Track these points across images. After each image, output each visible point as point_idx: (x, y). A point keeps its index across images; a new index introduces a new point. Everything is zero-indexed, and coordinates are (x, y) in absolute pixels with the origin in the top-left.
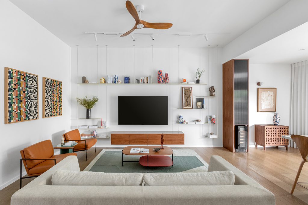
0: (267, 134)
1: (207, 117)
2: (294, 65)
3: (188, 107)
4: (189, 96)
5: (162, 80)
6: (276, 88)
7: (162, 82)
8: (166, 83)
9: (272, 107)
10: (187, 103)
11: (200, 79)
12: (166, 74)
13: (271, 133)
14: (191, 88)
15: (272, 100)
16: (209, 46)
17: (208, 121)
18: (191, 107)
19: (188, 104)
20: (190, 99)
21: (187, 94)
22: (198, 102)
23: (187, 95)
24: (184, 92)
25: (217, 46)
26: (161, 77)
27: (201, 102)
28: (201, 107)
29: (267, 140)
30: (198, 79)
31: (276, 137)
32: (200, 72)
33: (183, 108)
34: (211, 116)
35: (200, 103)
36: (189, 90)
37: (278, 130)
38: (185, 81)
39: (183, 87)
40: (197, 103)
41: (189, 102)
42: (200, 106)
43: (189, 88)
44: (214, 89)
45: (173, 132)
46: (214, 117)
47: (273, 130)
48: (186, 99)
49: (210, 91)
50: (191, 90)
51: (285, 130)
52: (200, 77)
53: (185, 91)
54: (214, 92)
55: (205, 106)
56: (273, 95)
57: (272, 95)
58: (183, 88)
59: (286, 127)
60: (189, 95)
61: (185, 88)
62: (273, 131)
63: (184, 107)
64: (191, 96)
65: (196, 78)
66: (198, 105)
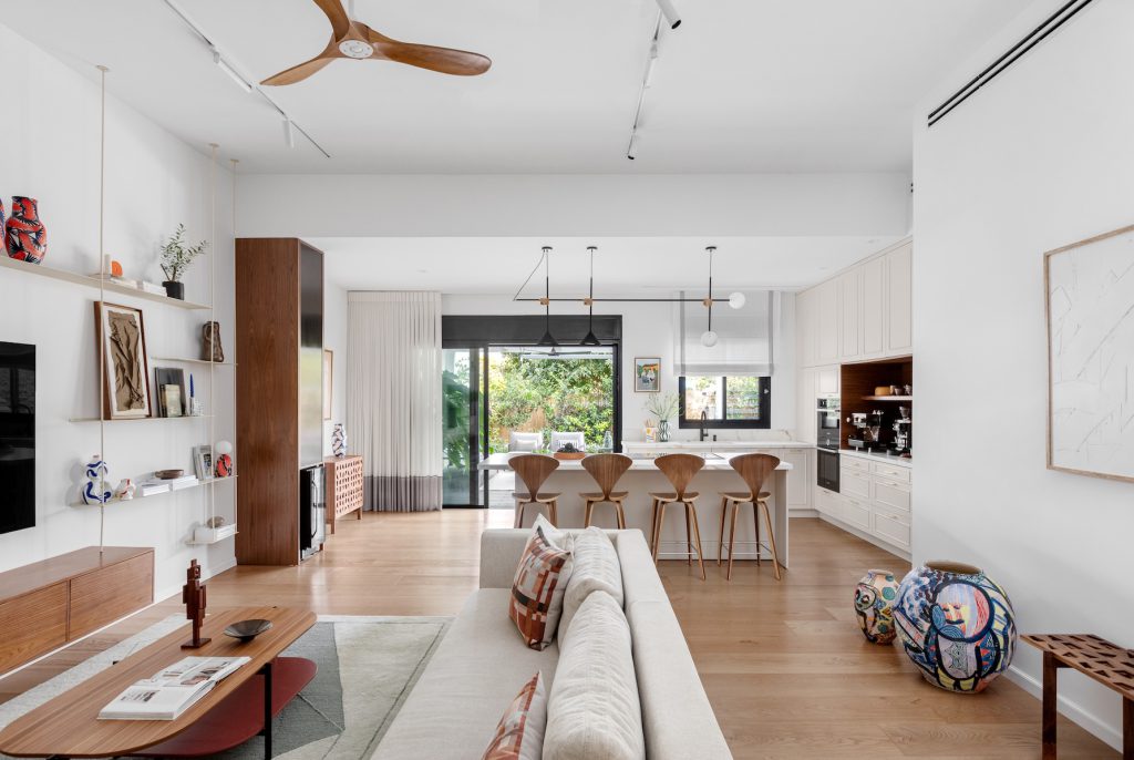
0: (339, 483)
1: (193, 450)
3: (132, 412)
4: (133, 355)
11: (177, 279)
13: (343, 480)
14: (136, 315)
16: (215, 146)
17: (204, 470)
18: (146, 411)
19: (131, 394)
20: (139, 372)
21: (124, 341)
22: (167, 386)
23: (124, 348)
24: (107, 331)
25: (236, 161)
27: (177, 388)
28: (179, 410)
30: (171, 275)
31: (349, 489)
33: (108, 416)
35: (175, 394)
36: (130, 321)
37: (351, 468)
38: (116, 268)
39: (99, 303)
41: (134, 384)
42: (174, 405)
43: (129, 312)
47: (346, 469)
48: (120, 367)
50: (138, 324)
53: (115, 328)
58: (105, 310)
60: (132, 347)
61: (114, 310)
62: (346, 472)
63: (114, 413)
64: (139, 355)
65: (165, 270)
66: (171, 403)
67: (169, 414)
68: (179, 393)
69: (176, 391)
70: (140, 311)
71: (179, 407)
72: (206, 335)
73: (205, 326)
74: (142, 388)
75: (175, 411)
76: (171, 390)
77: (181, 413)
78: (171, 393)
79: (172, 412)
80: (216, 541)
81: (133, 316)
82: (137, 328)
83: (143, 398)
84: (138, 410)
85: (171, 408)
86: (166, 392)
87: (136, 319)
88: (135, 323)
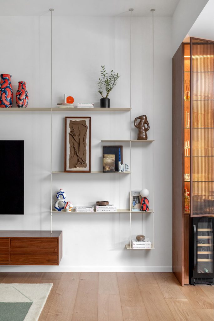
3: (78, 169)
4: (81, 140)
5: (9, 99)
7: (7, 103)
8: (19, 107)
10: (76, 158)
12: (21, 84)
14: (87, 121)
16: (131, 10)
19: (78, 161)
20: (85, 149)
21: (77, 134)
22: (106, 155)
23: (77, 138)
24: (69, 130)
25: (153, 10)
26: (5, 92)
30: (105, 96)
33: (65, 171)
35: (110, 159)
36: (83, 124)
38: (70, 100)
39: (66, 117)
40: (103, 157)
41: (80, 156)
42: (110, 165)
43: (83, 119)
44: (146, 122)
45: (41, 232)
46: (145, 193)
48: (73, 148)
49: (137, 128)
50: (88, 124)
52: (109, 90)
53: (71, 127)
54: (146, 130)
55: (122, 166)
58: (68, 120)
60: (81, 137)
61: (74, 120)
63: (68, 169)
64: (86, 141)
65: (101, 94)
66: (107, 164)
67: (105, 170)
68: (114, 159)
69: (111, 158)
70: (90, 118)
71: (113, 167)
72: (137, 124)
73: (136, 119)
74: (86, 157)
75: (109, 169)
76: (108, 157)
77: (114, 171)
78: (107, 159)
79: (107, 169)
80: (133, 249)
81: (85, 121)
82: (86, 127)
83: (85, 162)
84: (82, 168)
85: (107, 167)
86: (104, 158)
87: (86, 122)
88: (86, 124)
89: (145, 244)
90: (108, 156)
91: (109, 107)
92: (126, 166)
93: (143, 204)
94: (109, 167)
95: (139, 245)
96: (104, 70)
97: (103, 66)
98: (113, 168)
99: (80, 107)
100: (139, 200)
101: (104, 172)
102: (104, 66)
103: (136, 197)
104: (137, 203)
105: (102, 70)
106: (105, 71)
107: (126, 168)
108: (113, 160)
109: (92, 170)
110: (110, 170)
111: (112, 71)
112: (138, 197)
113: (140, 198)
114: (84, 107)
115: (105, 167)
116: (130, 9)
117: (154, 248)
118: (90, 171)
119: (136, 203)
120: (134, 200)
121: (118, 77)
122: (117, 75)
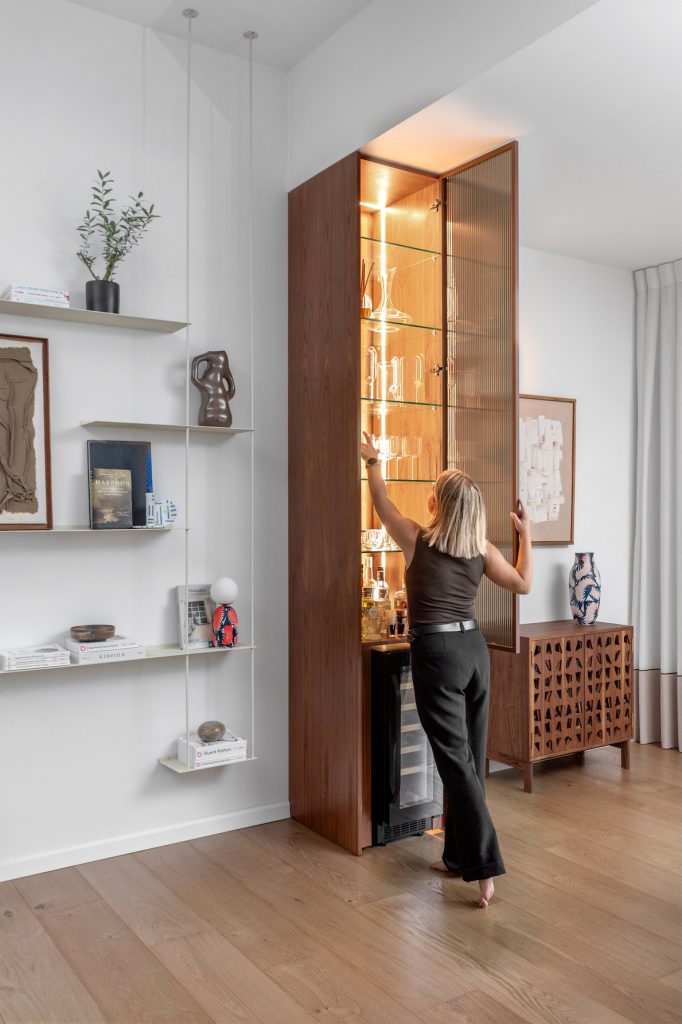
0: (542, 683)
2: (658, 271)
3: (7, 517)
6: (573, 402)
9: (555, 515)
11: (115, 278)
13: (559, 678)
14: (36, 351)
15: (554, 471)
17: (184, 631)
18: (40, 517)
20: (30, 449)
22: (101, 472)
25: (252, 35)
27: (126, 474)
28: (128, 513)
29: (541, 725)
31: (580, 698)
32: (116, 216)
34: (205, 590)
35: (116, 483)
37: (589, 653)
40: (93, 477)
41: (15, 472)
42: (117, 505)
43: (18, 345)
44: (227, 374)
46: (227, 589)
47: (570, 654)
49: (202, 389)
50: (38, 364)
51: (617, 648)
52: (113, 258)
54: (229, 394)
55: (157, 504)
56: (560, 442)
57: (554, 444)
59: (624, 634)
62: (569, 660)
64: (33, 419)
65: (87, 263)
66: (106, 502)
67: (100, 521)
68: (129, 484)
69: (119, 480)
70: (45, 341)
71: (127, 510)
72: (200, 377)
73: (196, 361)
74: (35, 477)
75: (116, 516)
76: (108, 479)
77: (131, 522)
78: (108, 482)
79: (108, 517)
80: (197, 768)
81: (27, 351)
82: (32, 371)
83: (33, 494)
84: (21, 514)
85: (106, 511)
86: (97, 482)
87: (32, 356)
88: (30, 362)
89: (230, 750)
90: (111, 476)
91: (116, 310)
92: (170, 509)
93: (222, 626)
94: (114, 512)
95: (213, 755)
96: (107, 187)
97: (103, 174)
98: (126, 514)
99: (22, 301)
100: (204, 614)
101: (95, 526)
102: (108, 174)
103: (194, 604)
104: (199, 622)
105: (100, 187)
106: (107, 191)
107: (171, 513)
108: (125, 488)
109: (56, 522)
110: (115, 520)
111: (141, 195)
112: (201, 603)
113: (207, 606)
114: (36, 303)
115: (102, 511)
116: (186, 10)
117: (254, 758)
118: (49, 525)
119: (195, 622)
120: (190, 615)
121: (150, 218)
122: (148, 211)
